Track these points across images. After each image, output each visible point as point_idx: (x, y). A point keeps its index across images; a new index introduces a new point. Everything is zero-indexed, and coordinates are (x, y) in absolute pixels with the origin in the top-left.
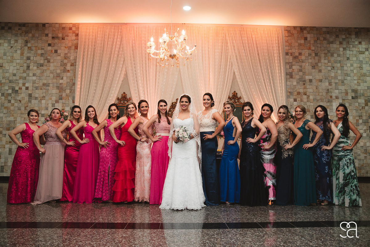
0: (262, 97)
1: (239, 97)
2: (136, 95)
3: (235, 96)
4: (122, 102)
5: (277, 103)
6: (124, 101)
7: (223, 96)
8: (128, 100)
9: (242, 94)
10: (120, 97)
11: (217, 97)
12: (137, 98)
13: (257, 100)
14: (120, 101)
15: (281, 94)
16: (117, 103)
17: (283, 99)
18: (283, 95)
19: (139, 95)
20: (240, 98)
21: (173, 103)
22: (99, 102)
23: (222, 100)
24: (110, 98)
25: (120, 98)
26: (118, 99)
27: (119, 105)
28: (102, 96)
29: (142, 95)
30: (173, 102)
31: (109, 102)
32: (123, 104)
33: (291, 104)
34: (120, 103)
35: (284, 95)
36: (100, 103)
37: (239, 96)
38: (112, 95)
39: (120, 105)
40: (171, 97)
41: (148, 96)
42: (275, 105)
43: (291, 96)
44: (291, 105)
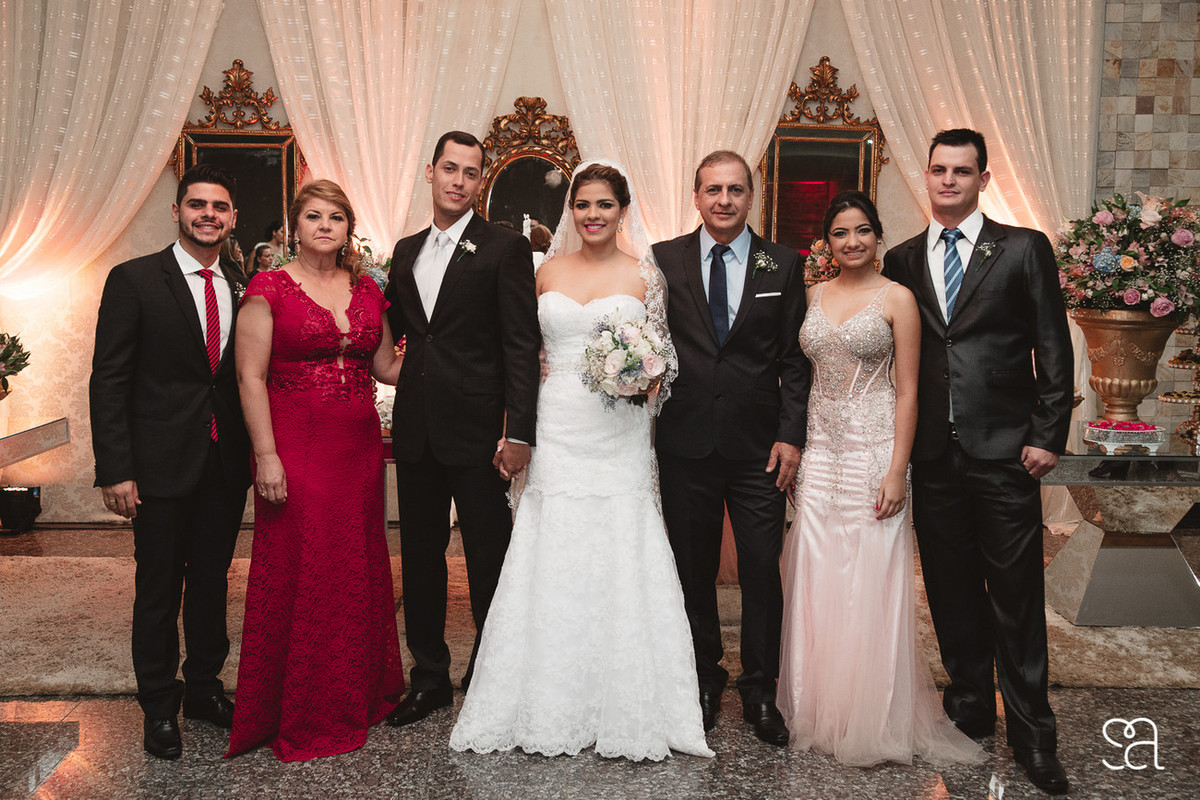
0: (966, 92)
1: (844, 91)
2: (304, 78)
3: (827, 86)
4: (229, 115)
5: (1047, 122)
6: (239, 110)
7: (760, 87)
8: (259, 101)
9: (860, 73)
10: (216, 88)
11: (732, 89)
12: (306, 97)
13: (943, 105)
14: (219, 109)
15: (1071, 76)
16: (204, 120)
17: (1080, 99)
18: (1080, 80)
19: (317, 74)
20: (852, 95)
21: (497, 122)
22: (104, 113)
23: (755, 105)
24: (164, 95)
25: (216, 95)
26: (206, 96)
27: (213, 130)
28: (120, 81)
29: (333, 79)
30: (500, 115)
31: (156, 112)
32: (234, 124)
33: (1121, 129)
34: (217, 118)
35: (1087, 80)
36: (109, 118)
37: (844, 85)
38: (171, 77)
39: (221, 129)
40: (490, 88)
41: (365, 81)
42: (1036, 132)
43: (1125, 86)
44: (1120, 134)
